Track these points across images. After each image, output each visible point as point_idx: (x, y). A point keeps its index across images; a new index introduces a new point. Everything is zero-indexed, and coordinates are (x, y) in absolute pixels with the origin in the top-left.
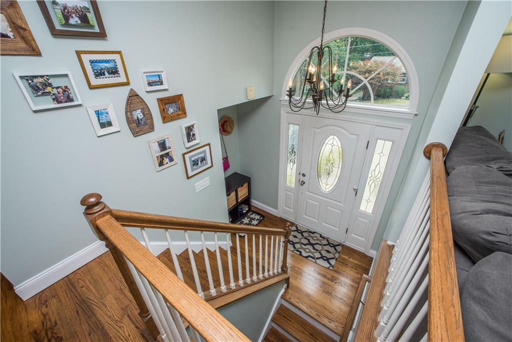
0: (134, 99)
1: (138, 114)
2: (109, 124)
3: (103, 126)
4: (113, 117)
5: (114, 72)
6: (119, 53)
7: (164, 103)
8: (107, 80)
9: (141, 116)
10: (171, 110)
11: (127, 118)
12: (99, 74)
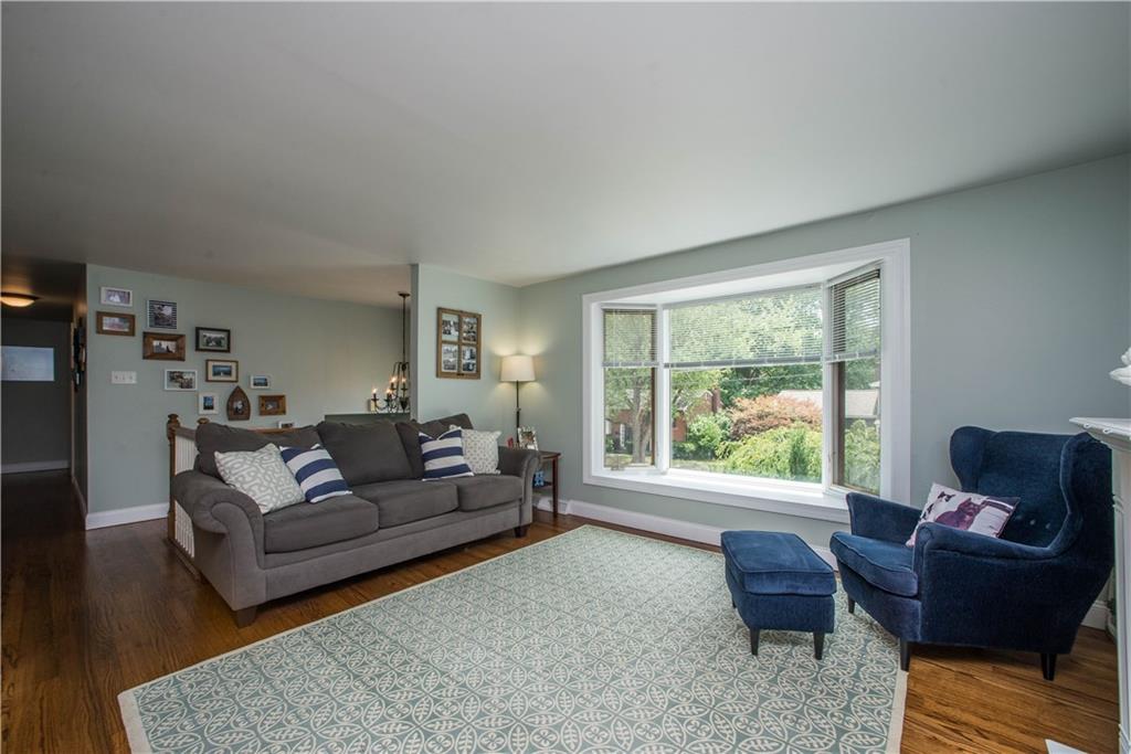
0: (238, 394)
1: (239, 405)
2: (211, 408)
3: (206, 408)
4: (216, 403)
5: (228, 373)
6: (237, 362)
7: (265, 400)
8: (222, 378)
9: (240, 407)
10: (270, 407)
11: (228, 405)
12: (215, 374)
